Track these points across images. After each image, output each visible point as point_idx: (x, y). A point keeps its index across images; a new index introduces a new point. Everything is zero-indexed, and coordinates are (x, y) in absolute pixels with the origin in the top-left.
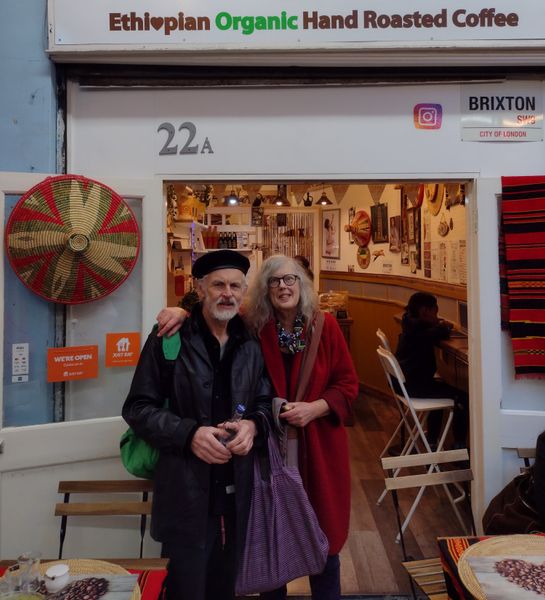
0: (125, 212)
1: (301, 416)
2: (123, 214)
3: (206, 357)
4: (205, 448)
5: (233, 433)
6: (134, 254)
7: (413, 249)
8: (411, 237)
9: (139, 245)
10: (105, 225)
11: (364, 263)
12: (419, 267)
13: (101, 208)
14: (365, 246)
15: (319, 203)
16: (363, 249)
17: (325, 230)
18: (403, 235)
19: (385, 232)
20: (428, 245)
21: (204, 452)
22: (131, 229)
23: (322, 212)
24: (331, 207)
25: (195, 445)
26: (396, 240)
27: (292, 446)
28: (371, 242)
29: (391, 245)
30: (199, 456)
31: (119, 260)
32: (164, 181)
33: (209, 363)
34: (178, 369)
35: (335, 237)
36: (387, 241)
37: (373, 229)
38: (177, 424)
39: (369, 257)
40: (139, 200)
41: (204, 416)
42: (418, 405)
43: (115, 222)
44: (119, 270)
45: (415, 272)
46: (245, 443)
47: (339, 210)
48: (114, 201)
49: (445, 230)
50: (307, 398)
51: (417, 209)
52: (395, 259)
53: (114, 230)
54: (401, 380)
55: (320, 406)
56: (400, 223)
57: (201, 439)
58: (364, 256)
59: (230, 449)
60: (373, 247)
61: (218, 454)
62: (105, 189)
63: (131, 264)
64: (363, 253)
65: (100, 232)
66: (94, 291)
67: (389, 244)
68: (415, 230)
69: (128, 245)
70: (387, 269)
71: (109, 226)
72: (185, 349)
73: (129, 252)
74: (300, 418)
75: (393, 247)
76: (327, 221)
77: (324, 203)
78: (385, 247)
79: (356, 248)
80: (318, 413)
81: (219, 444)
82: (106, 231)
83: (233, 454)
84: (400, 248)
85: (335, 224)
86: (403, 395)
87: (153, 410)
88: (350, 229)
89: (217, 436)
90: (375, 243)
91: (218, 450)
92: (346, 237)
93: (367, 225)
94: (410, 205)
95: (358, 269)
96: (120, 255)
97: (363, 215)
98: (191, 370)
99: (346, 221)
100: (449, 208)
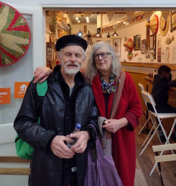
0: (22, 21)
1: (114, 127)
2: (21, 22)
3: (61, 95)
4: (58, 150)
5: (75, 139)
6: (28, 43)
9: (30, 38)
10: (11, 26)
13: (9, 17)
17: (115, 46)
21: (58, 152)
22: (26, 29)
25: (53, 147)
26: (144, 49)
30: (55, 153)
31: (19, 45)
32: (44, 8)
33: (64, 100)
34: (45, 102)
35: (119, 49)
38: (43, 133)
40: (31, 15)
41: (59, 129)
43: (16, 25)
44: (20, 50)
46: (82, 146)
48: (17, 15)
53: (16, 29)
55: (123, 121)
56: (146, 42)
57: (56, 144)
59: (73, 150)
61: (66, 153)
62: (11, 8)
63: (26, 48)
65: (8, 29)
66: (7, 61)
69: (24, 37)
71: (13, 27)
72: (50, 91)
73: (25, 41)
74: (113, 128)
76: (116, 43)
80: (123, 125)
82: (11, 30)
83: (75, 153)
84: (146, 52)
87: (30, 124)
91: (66, 151)
96: (20, 42)
98: (52, 102)
100: (172, 32)
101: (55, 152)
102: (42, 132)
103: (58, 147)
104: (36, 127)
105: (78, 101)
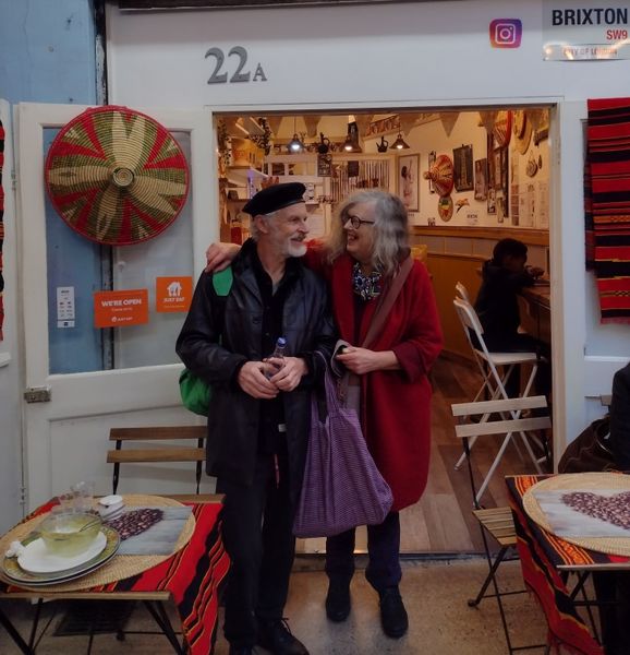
0: (171, 147)
1: (358, 362)
2: (169, 149)
3: (257, 293)
4: (249, 382)
6: (183, 192)
7: (500, 194)
8: (498, 181)
9: (188, 182)
10: (151, 159)
11: (446, 214)
12: (506, 215)
13: (146, 141)
14: (448, 195)
15: (394, 147)
16: (445, 199)
17: (401, 178)
18: (489, 181)
19: (470, 179)
20: (516, 188)
21: (250, 386)
22: (178, 164)
23: (399, 158)
24: (407, 151)
25: (241, 379)
26: (482, 186)
27: (353, 393)
28: (454, 190)
29: (476, 192)
30: (245, 389)
31: (167, 198)
32: (214, 113)
33: (260, 299)
34: (229, 305)
35: (414, 187)
36: (472, 189)
37: (456, 175)
38: (225, 358)
39: (452, 207)
40: (188, 133)
41: (253, 352)
42: (497, 359)
43: (162, 156)
44: (168, 209)
45: (502, 222)
46: (289, 378)
47: (418, 155)
48: (160, 134)
49: (534, 169)
50: (374, 347)
51: (504, 148)
52: (481, 208)
53: (160, 165)
54: (479, 332)
55: (388, 357)
56: (486, 165)
57: (247, 373)
58: (446, 207)
59: (274, 382)
60: (456, 196)
61: (263, 388)
62: (150, 121)
63: (180, 202)
64: (445, 203)
65: (146, 167)
66: (142, 231)
67: (473, 192)
68: (502, 173)
69: (176, 182)
70: (472, 220)
71: (155, 161)
72: (237, 286)
73: (178, 189)
74: (357, 365)
75: (479, 195)
76: (405, 168)
77: (400, 147)
78: (470, 195)
79: (437, 197)
81: (263, 378)
82: (152, 166)
84: (486, 195)
85: (413, 171)
86: (482, 350)
87: (205, 345)
88: (429, 176)
89: (262, 371)
90: (458, 191)
91: (263, 384)
92: (425, 185)
93: (450, 171)
94: (497, 145)
95: (439, 222)
96: (168, 193)
97: (444, 159)
98: (240, 305)
99: (425, 167)
100: (537, 144)
101: (245, 387)
102: (225, 356)
103: (250, 378)
104: (215, 350)
105: (287, 305)
